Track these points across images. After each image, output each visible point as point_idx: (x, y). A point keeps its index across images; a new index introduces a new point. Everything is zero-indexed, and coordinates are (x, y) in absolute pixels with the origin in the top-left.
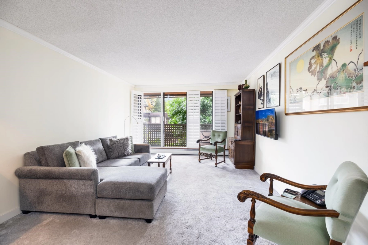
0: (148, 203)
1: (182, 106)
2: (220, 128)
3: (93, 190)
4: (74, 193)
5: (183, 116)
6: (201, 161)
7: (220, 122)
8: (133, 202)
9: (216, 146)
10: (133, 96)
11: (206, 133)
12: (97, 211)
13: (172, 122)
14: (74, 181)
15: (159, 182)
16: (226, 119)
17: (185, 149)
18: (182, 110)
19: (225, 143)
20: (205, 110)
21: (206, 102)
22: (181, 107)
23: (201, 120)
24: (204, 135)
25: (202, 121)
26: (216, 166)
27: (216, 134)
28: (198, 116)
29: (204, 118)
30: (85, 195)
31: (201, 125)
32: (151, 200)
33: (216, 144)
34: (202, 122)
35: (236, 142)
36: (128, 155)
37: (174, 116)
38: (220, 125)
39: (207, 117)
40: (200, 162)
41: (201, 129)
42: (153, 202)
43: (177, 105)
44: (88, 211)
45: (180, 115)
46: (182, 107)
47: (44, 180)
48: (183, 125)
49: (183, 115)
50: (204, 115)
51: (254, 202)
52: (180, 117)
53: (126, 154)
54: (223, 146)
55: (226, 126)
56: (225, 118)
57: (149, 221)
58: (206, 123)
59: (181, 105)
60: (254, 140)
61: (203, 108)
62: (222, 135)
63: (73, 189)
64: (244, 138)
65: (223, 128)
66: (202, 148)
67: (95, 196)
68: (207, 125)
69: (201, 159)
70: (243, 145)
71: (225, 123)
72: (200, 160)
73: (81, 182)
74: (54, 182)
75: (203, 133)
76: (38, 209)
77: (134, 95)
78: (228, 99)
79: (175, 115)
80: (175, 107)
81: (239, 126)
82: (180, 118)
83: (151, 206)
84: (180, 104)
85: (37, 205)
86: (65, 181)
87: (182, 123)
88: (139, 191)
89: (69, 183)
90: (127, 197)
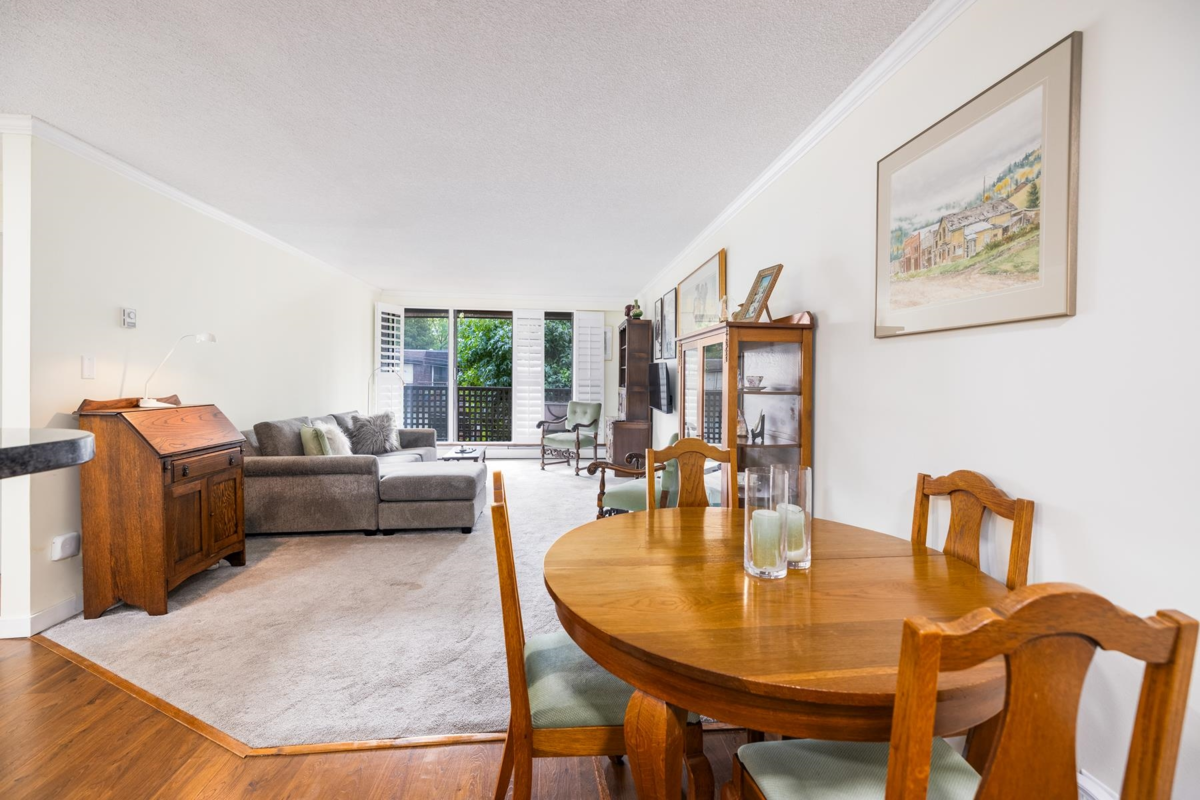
0: (467, 503)
1: (496, 338)
2: (588, 396)
3: (372, 490)
4: (338, 496)
5: (498, 366)
6: (546, 467)
7: (589, 383)
8: (441, 503)
9: (578, 434)
10: (379, 317)
11: (558, 408)
12: (380, 521)
13: (464, 380)
14: (338, 477)
15: (479, 475)
16: (602, 377)
17: (508, 446)
18: (495, 350)
19: (597, 427)
20: (557, 350)
21: (560, 330)
22: (492, 341)
23: (547, 376)
24: (553, 412)
25: (550, 380)
26: (577, 474)
27: (579, 410)
28: (539, 369)
29: (555, 373)
30: (360, 499)
31: (546, 390)
32: (470, 499)
33: (576, 427)
34: (549, 383)
35: (617, 425)
36: (392, 451)
37: (471, 366)
38: (588, 389)
39: (561, 369)
40: (543, 469)
41: (546, 400)
42: (474, 502)
43: (481, 334)
44: (364, 525)
45: (488, 363)
46: (496, 343)
47: (278, 478)
48: (501, 390)
49: (498, 362)
50: (555, 365)
51: (603, 472)
52: (490, 368)
53: (388, 447)
54: (592, 434)
55: (602, 391)
56: (600, 374)
57: (467, 530)
58: (560, 385)
59: (493, 337)
60: (650, 419)
61: (551, 347)
62: (590, 411)
63: (336, 489)
64: (631, 417)
65: (595, 396)
66: (549, 438)
67: (376, 500)
68: (561, 391)
69: (546, 461)
70: (629, 429)
71: (599, 386)
72: (544, 464)
73: (350, 478)
74: (299, 480)
75: (551, 408)
76: (265, 529)
77: (383, 313)
78: (605, 333)
79: (474, 362)
80: (475, 342)
81: (624, 391)
82: (490, 371)
83: (472, 507)
84: (488, 333)
85: (263, 522)
86: (321, 477)
87: (495, 384)
88: (451, 486)
89: (327, 479)
90: (432, 498)
